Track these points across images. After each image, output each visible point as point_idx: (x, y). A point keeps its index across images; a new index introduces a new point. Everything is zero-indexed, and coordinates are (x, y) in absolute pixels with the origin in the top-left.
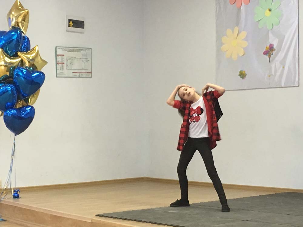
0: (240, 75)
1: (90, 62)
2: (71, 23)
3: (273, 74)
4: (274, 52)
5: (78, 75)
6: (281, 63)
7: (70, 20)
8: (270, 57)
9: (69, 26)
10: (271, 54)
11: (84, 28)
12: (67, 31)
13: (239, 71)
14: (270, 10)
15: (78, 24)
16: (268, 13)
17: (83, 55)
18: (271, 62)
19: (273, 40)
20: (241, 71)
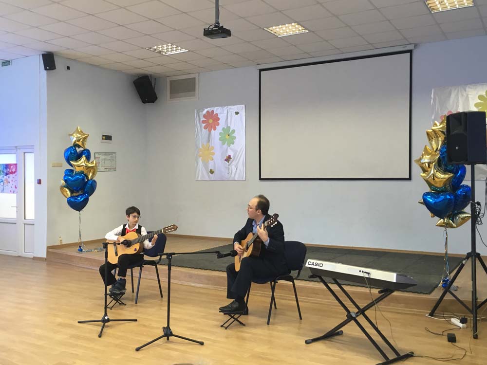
0: (210, 172)
1: (115, 162)
2: (104, 137)
3: (230, 172)
4: (231, 160)
5: (108, 170)
6: (235, 166)
7: (103, 136)
8: (228, 162)
9: (103, 139)
11: (111, 140)
12: (102, 142)
13: (210, 169)
14: (229, 135)
15: (108, 138)
16: (227, 137)
17: (111, 157)
18: (229, 165)
19: (230, 153)
20: (211, 170)
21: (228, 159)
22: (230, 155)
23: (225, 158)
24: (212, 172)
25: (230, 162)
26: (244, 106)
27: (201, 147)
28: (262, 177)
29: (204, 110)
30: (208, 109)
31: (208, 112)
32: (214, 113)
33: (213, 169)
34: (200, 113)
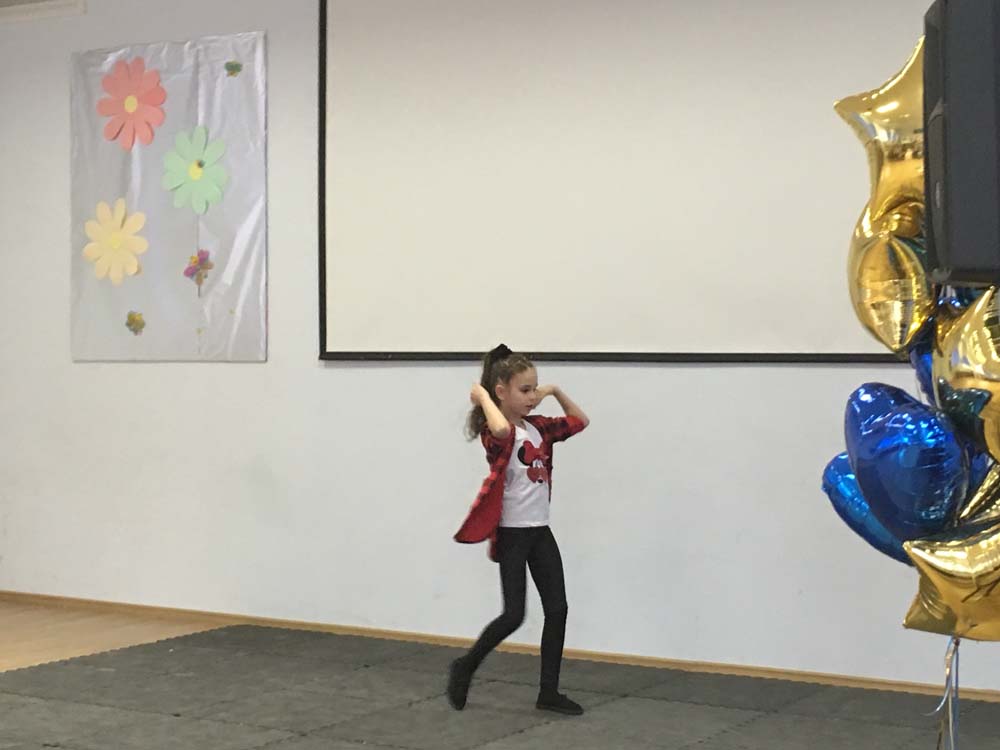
0: (129, 324)
3: (208, 326)
4: (211, 271)
6: (226, 299)
8: (199, 282)
10: (203, 275)
13: (126, 313)
14: (201, 165)
16: (196, 173)
18: (201, 297)
19: (207, 241)
20: (131, 315)
21: (200, 267)
22: (204, 249)
23: (186, 266)
24: (135, 324)
25: (206, 281)
26: (258, 34)
28: (330, 348)
29: (103, 54)
30: (121, 52)
31: (119, 63)
32: (146, 71)
33: (136, 308)
34: (92, 69)
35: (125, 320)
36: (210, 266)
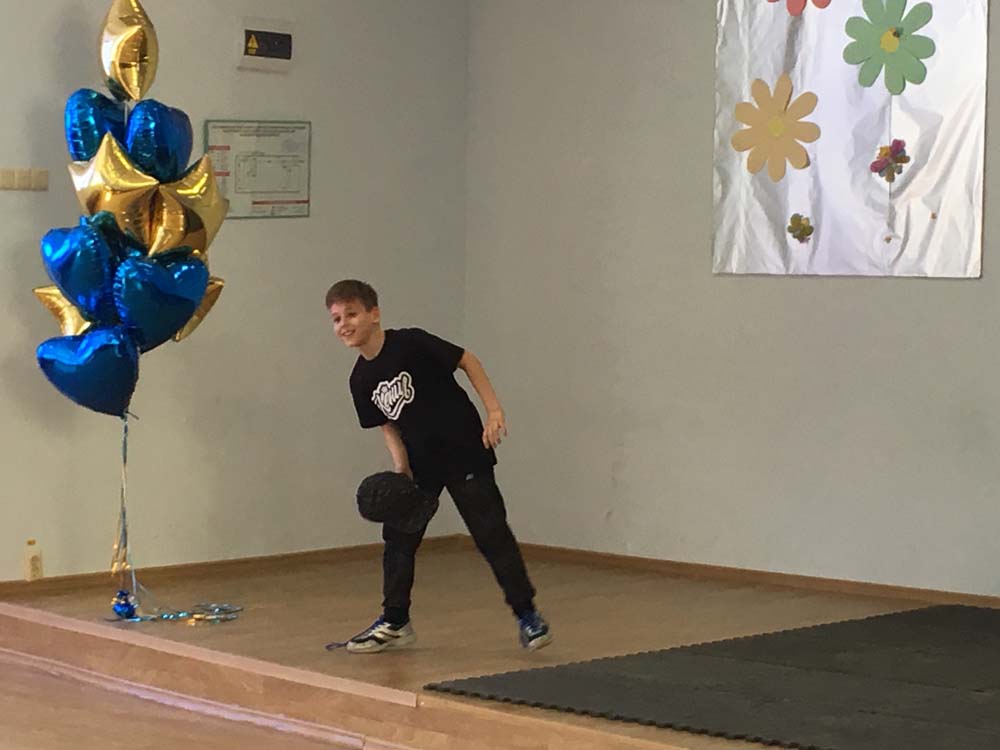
0: (791, 230)
2: (254, 44)
3: (900, 231)
4: (906, 167)
5: (268, 210)
6: (925, 202)
7: (249, 34)
8: (891, 179)
9: (246, 52)
10: (897, 169)
12: (239, 69)
14: (897, 34)
15: (272, 45)
16: (890, 43)
17: (286, 143)
18: (892, 195)
19: (903, 128)
20: (797, 218)
21: (892, 159)
22: (899, 138)
23: (875, 160)
24: (802, 230)
25: (896, 174)
27: (747, 98)
33: (806, 212)
35: (789, 224)
36: (906, 160)
